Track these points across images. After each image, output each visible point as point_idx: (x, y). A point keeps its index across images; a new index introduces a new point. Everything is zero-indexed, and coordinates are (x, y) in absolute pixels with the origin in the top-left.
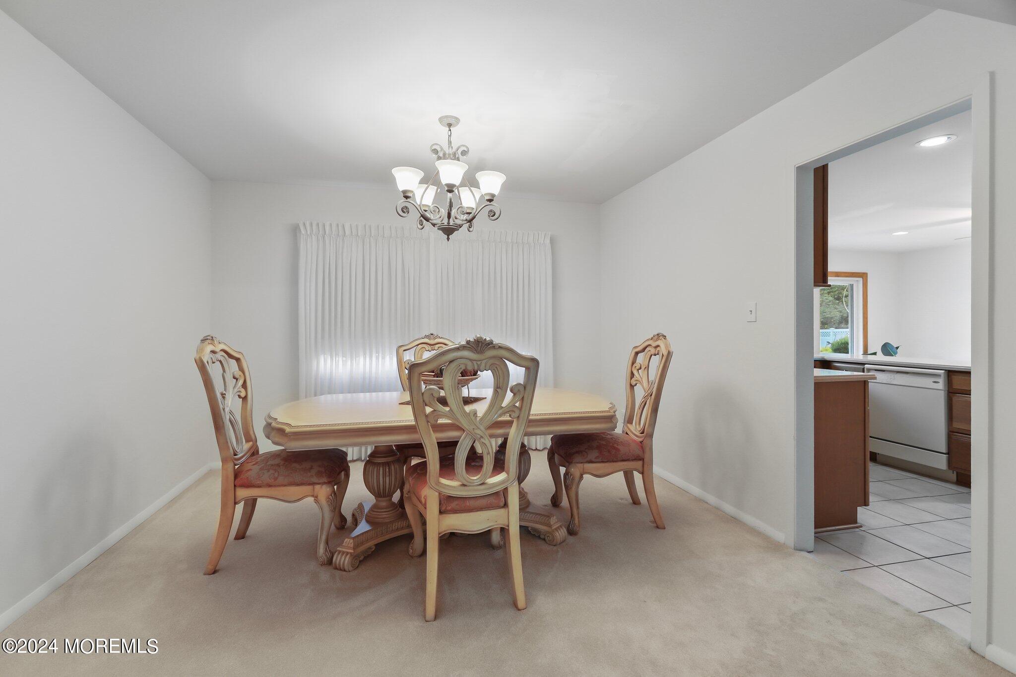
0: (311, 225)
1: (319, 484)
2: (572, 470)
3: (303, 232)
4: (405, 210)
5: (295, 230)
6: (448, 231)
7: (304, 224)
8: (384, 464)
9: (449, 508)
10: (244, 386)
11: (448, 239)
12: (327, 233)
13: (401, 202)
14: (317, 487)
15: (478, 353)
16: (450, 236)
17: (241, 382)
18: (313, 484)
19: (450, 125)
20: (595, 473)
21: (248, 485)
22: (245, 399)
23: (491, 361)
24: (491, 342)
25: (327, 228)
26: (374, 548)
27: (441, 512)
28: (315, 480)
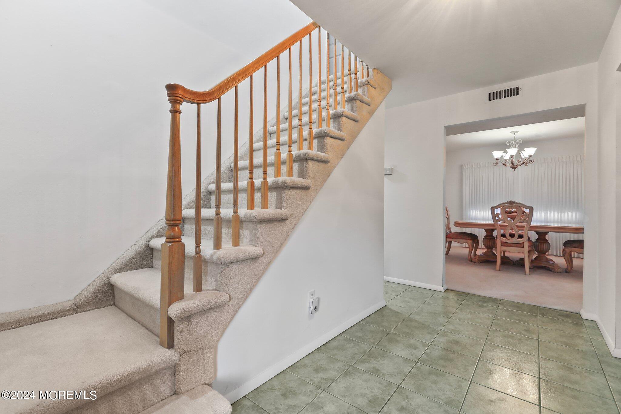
0: (467, 165)
1: (468, 239)
2: (566, 250)
3: (464, 167)
4: (497, 163)
5: (462, 167)
6: (514, 168)
7: (465, 165)
8: (489, 239)
9: (504, 245)
10: (448, 215)
11: (514, 170)
12: (473, 166)
13: (496, 161)
14: (468, 240)
15: (510, 205)
16: (515, 170)
17: (447, 214)
18: (467, 239)
19: (515, 133)
20: (578, 252)
21: (450, 238)
22: (448, 218)
23: (516, 207)
24: (515, 202)
25: (473, 165)
26: (485, 260)
27: (501, 246)
28: (467, 238)
